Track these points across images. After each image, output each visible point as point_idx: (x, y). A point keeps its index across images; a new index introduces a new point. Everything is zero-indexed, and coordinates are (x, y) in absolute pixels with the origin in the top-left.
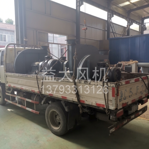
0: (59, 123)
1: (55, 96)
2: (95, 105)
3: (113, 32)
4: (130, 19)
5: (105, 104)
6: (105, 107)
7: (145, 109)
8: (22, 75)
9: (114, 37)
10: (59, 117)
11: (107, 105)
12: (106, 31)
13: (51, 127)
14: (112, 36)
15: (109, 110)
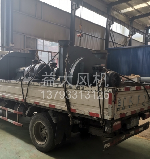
0: (45, 138)
1: (42, 105)
2: (88, 114)
3: (112, 42)
4: (133, 28)
5: (99, 113)
6: (100, 117)
7: (147, 126)
8: (4, 81)
9: (113, 47)
10: (45, 130)
11: (102, 114)
12: (105, 40)
13: (35, 142)
14: (111, 46)
15: (104, 120)
